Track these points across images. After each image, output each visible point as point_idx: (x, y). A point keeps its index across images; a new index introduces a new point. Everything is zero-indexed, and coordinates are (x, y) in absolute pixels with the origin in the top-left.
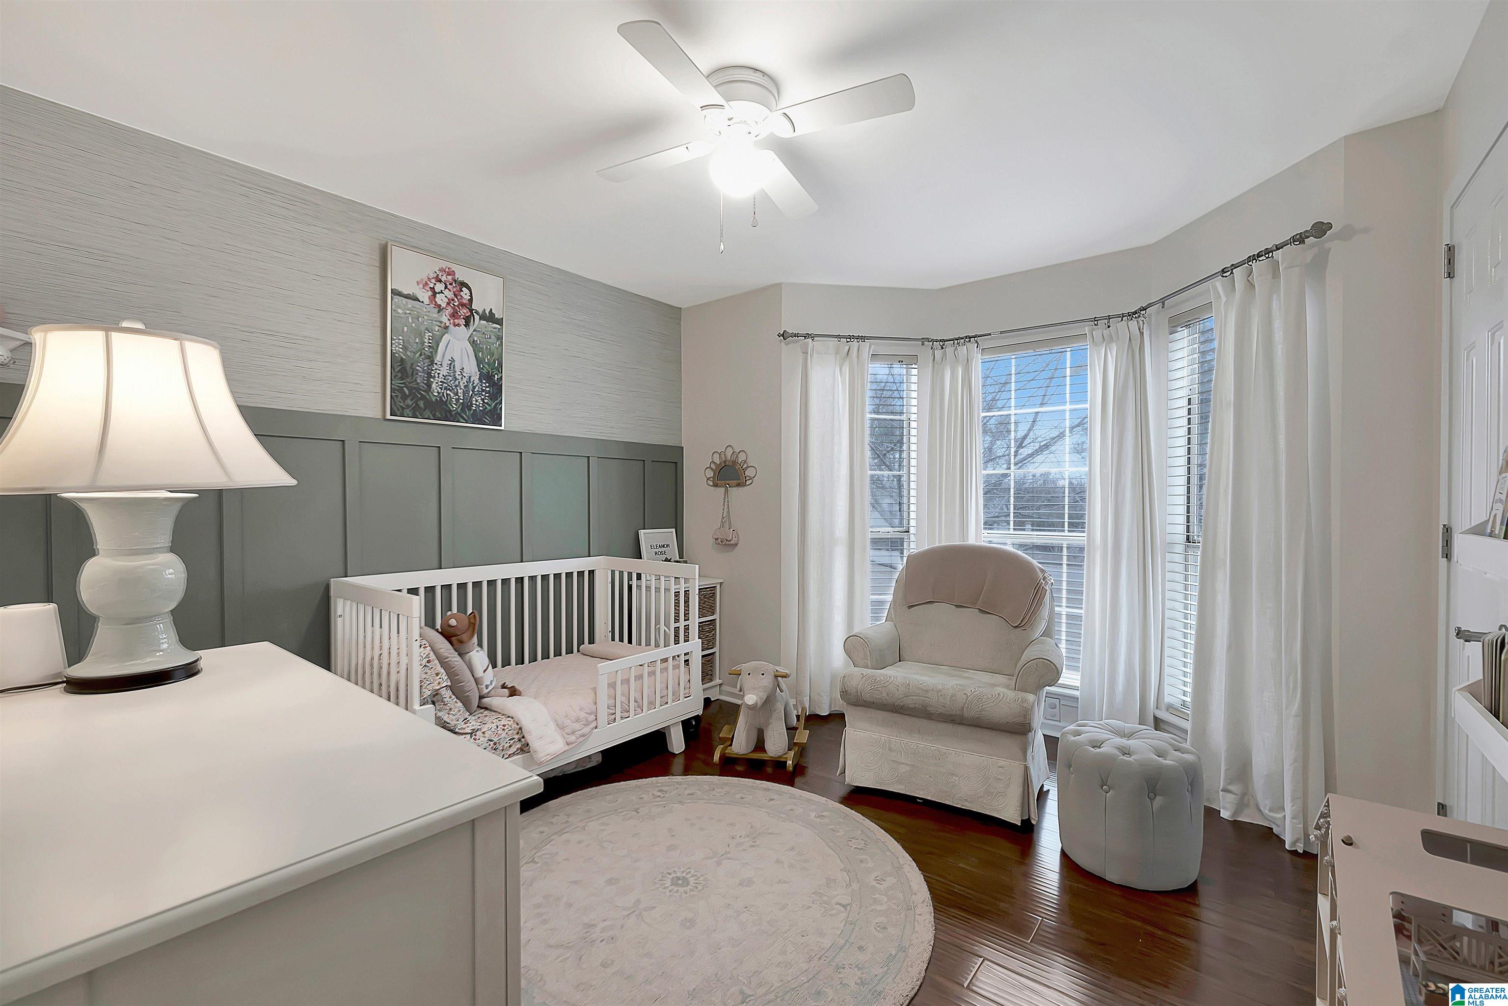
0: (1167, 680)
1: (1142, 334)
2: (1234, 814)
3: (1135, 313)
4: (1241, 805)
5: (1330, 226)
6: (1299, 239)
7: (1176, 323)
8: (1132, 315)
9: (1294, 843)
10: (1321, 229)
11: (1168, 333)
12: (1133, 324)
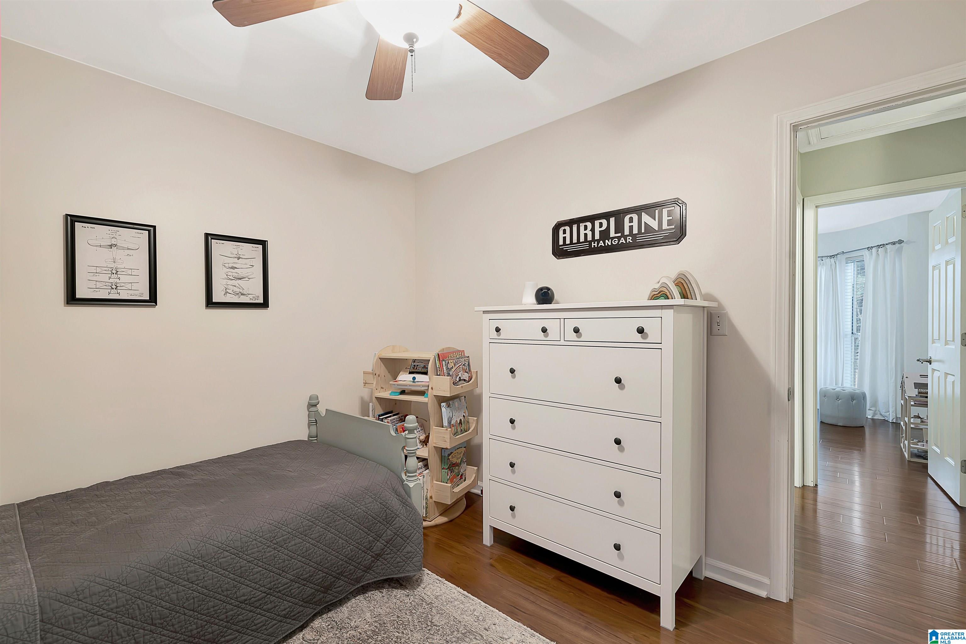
0: (845, 378)
1: (836, 263)
2: (872, 417)
3: (833, 256)
4: (875, 414)
5: (903, 241)
6: (894, 243)
7: (848, 260)
8: (831, 257)
9: (892, 420)
10: (900, 242)
11: (845, 263)
12: (832, 260)
